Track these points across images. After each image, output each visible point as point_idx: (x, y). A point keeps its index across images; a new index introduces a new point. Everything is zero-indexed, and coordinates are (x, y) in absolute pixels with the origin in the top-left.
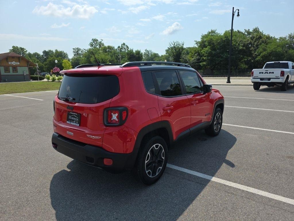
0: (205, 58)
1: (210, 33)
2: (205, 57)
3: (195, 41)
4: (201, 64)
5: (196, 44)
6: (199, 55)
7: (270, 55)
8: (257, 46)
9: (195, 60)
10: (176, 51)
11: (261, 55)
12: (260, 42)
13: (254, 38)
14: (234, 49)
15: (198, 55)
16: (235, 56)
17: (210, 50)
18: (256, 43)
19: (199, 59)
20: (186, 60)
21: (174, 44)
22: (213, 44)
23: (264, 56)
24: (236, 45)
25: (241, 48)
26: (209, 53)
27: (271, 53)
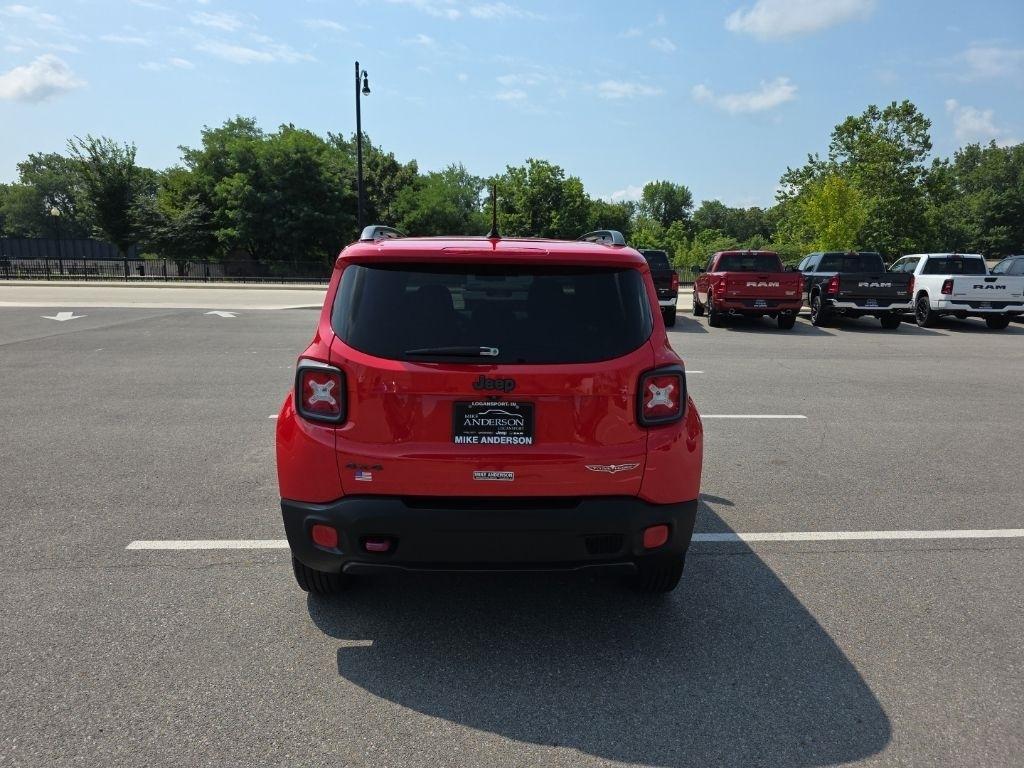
0: (231, 214)
1: (232, 126)
2: (231, 209)
3: (180, 147)
4: (217, 233)
5: (187, 158)
6: (204, 199)
7: (428, 223)
8: (390, 190)
9: (190, 217)
10: (102, 174)
11: (407, 219)
12: (397, 180)
13: (377, 165)
14: (329, 194)
15: (200, 201)
16: (334, 217)
17: (248, 188)
18: (385, 183)
19: (204, 217)
20: (157, 216)
21: (93, 147)
22: (256, 167)
23: (414, 222)
24: (331, 181)
25: (348, 192)
26: (245, 199)
27: (431, 217)
